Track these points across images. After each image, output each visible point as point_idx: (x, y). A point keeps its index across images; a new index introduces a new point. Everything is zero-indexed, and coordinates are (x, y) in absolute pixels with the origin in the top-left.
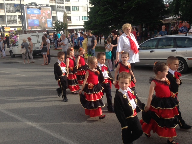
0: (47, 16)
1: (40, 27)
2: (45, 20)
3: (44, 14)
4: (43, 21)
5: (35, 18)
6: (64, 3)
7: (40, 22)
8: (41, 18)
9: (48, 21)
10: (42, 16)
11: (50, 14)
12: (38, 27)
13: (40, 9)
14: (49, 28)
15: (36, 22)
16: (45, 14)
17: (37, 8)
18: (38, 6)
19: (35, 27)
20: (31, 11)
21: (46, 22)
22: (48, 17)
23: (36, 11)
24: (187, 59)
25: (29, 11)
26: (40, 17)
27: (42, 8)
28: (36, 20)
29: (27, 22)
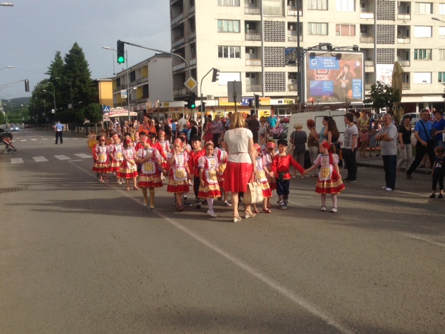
0: (353, 73)
1: (334, 98)
2: (347, 81)
3: (346, 69)
4: (344, 85)
5: (326, 78)
6: (396, 42)
7: (337, 86)
8: (339, 77)
9: (354, 84)
10: (341, 74)
11: (360, 67)
12: (330, 98)
13: (339, 57)
14: (356, 100)
15: (328, 87)
16: (349, 69)
17: (332, 56)
18: (333, 50)
19: (324, 97)
20: (319, 62)
21: (350, 86)
22: (354, 75)
23: (329, 62)
25: (314, 62)
26: (338, 75)
27: (343, 56)
28: (328, 81)
29: (308, 86)
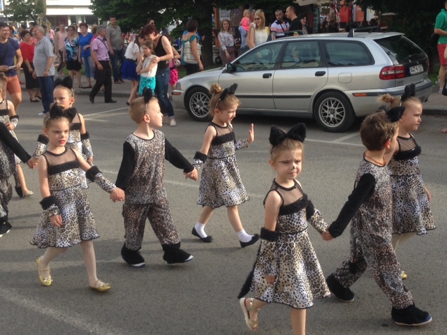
24: (353, 94)
